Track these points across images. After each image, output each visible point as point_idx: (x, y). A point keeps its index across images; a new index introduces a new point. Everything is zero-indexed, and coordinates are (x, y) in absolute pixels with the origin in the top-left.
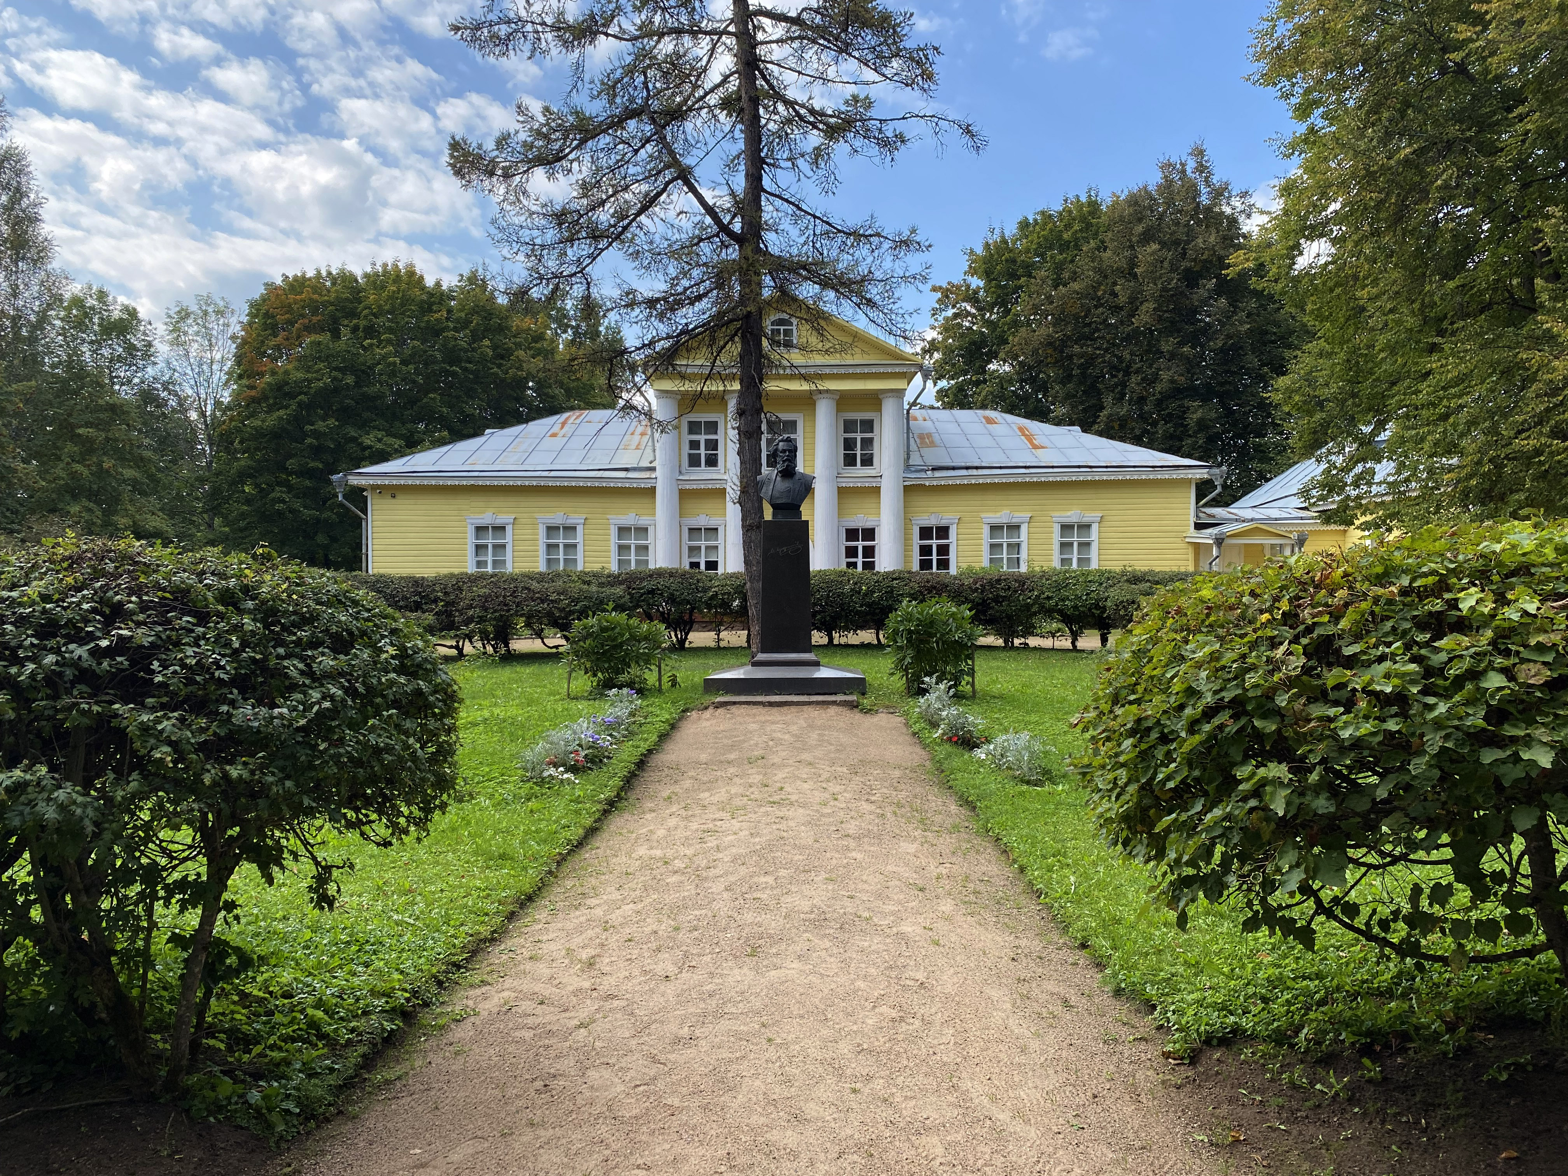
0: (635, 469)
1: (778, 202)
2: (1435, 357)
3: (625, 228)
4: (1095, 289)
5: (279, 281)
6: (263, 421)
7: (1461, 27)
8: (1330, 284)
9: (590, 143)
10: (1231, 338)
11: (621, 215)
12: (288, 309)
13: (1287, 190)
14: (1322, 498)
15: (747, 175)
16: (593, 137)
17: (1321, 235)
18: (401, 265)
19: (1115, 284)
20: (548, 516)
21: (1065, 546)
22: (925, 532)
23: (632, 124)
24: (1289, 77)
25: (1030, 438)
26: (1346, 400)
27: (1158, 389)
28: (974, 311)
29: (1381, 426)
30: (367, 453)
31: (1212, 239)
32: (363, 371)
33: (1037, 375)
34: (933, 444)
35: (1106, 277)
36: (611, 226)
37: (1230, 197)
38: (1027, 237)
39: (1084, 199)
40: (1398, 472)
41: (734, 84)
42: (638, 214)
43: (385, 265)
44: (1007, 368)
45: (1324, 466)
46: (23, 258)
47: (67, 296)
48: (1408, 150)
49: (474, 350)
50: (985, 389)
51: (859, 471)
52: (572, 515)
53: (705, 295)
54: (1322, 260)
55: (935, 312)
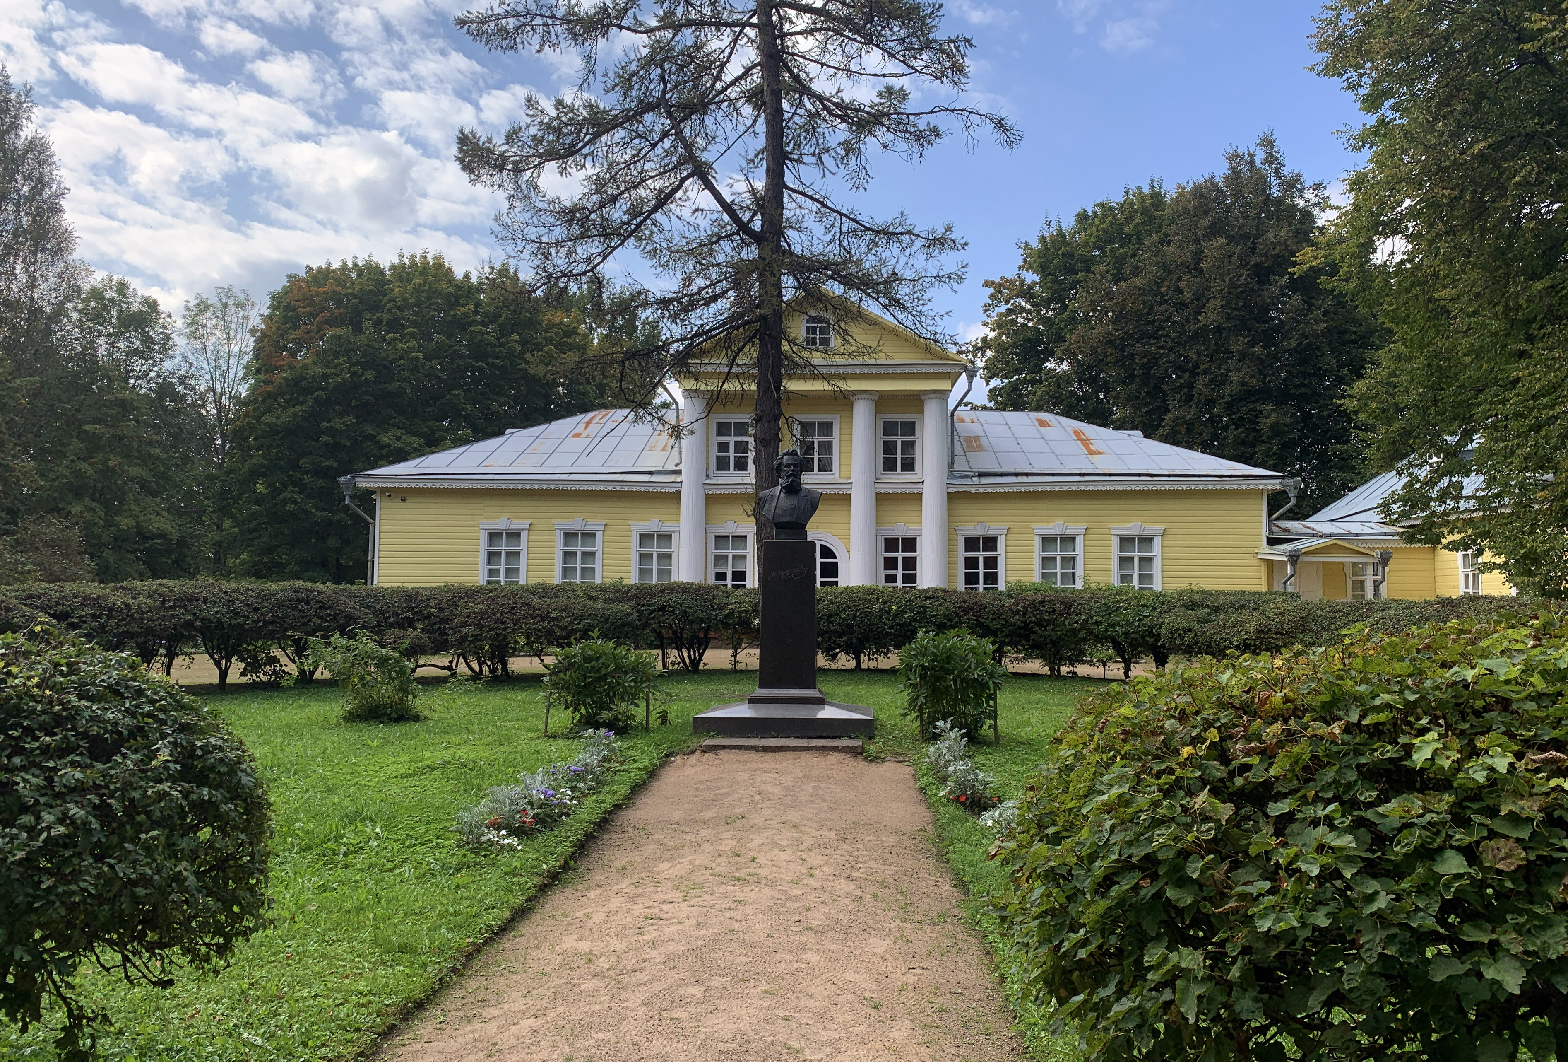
0: (659, 472)
1: (801, 199)
2: (1523, 363)
3: (638, 226)
4: (1159, 285)
5: (302, 274)
6: (278, 418)
7: (1536, 16)
8: (1406, 284)
9: (604, 138)
10: (1307, 338)
11: (634, 212)
12: (310, 301)
13: (1358, 183)
14: (1405, 515)
15: (768, 171)
16: (607, 132)
17: (1395, 232)
18: (430, 257)
19: (1179, 279)
20: (565, 521)
21: (1125, 561)
22: (971, 543)
23: (649, 117)
24: (1357, 67)
25: (1086, 442)
26: (1428, 408)
27: (1228, 392)
28: (1028, 307)
29: (1467, 436)
30: (384, 452)
31: (1283, 233)
32: (385, 367)
33: (1098, 375)
34: (980, 448)
35: (1170, 272)
36: (623, 223)
37: (1302, 190)
38: (1085, 230)
39: (1146, 190)
40: (1488, 486)
41: (757, 77)
42: (654, 210)
43: (413, 256)
44: (1065, 367)
45: (1405, 480)
46: (44, 249)
47: (86, 287)
48: (1482, 145)
49: (501, 345)
50: (1041, 389)
51: (900, 476)
52: (591, 521)
53: (723, 294)
54: (1397, 259)
55: (987, 308)
